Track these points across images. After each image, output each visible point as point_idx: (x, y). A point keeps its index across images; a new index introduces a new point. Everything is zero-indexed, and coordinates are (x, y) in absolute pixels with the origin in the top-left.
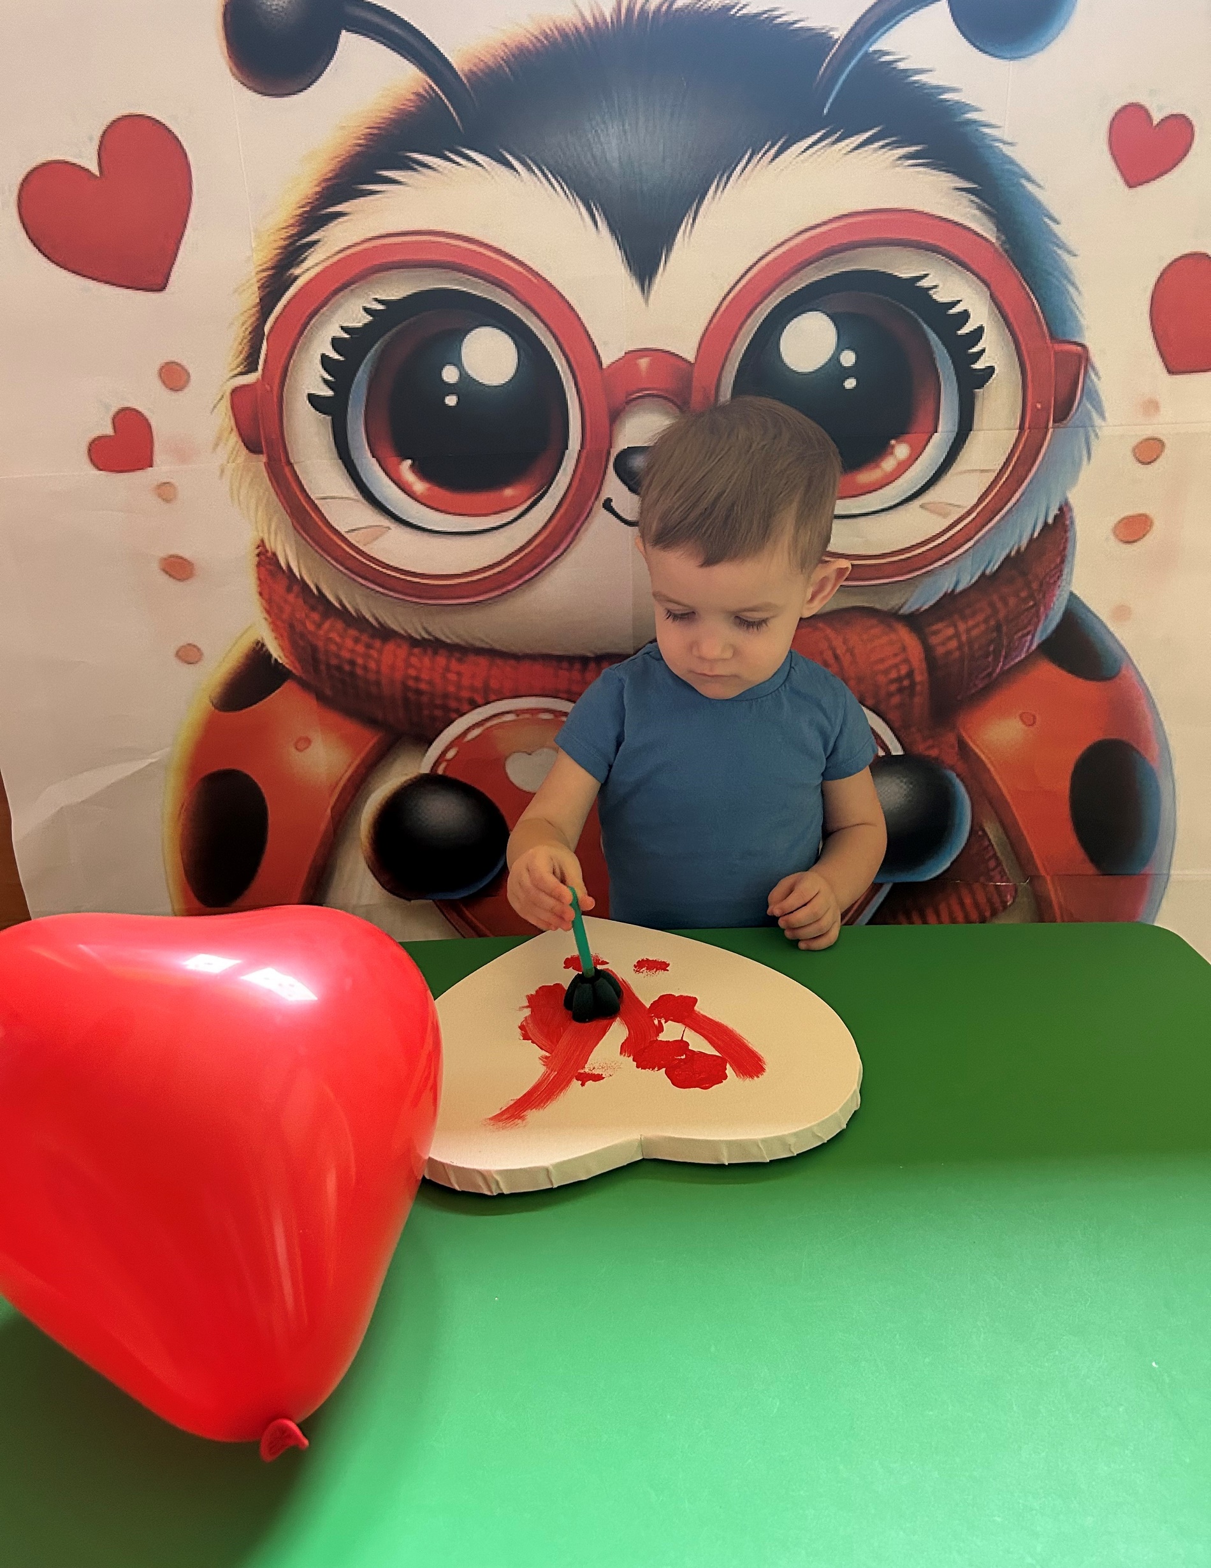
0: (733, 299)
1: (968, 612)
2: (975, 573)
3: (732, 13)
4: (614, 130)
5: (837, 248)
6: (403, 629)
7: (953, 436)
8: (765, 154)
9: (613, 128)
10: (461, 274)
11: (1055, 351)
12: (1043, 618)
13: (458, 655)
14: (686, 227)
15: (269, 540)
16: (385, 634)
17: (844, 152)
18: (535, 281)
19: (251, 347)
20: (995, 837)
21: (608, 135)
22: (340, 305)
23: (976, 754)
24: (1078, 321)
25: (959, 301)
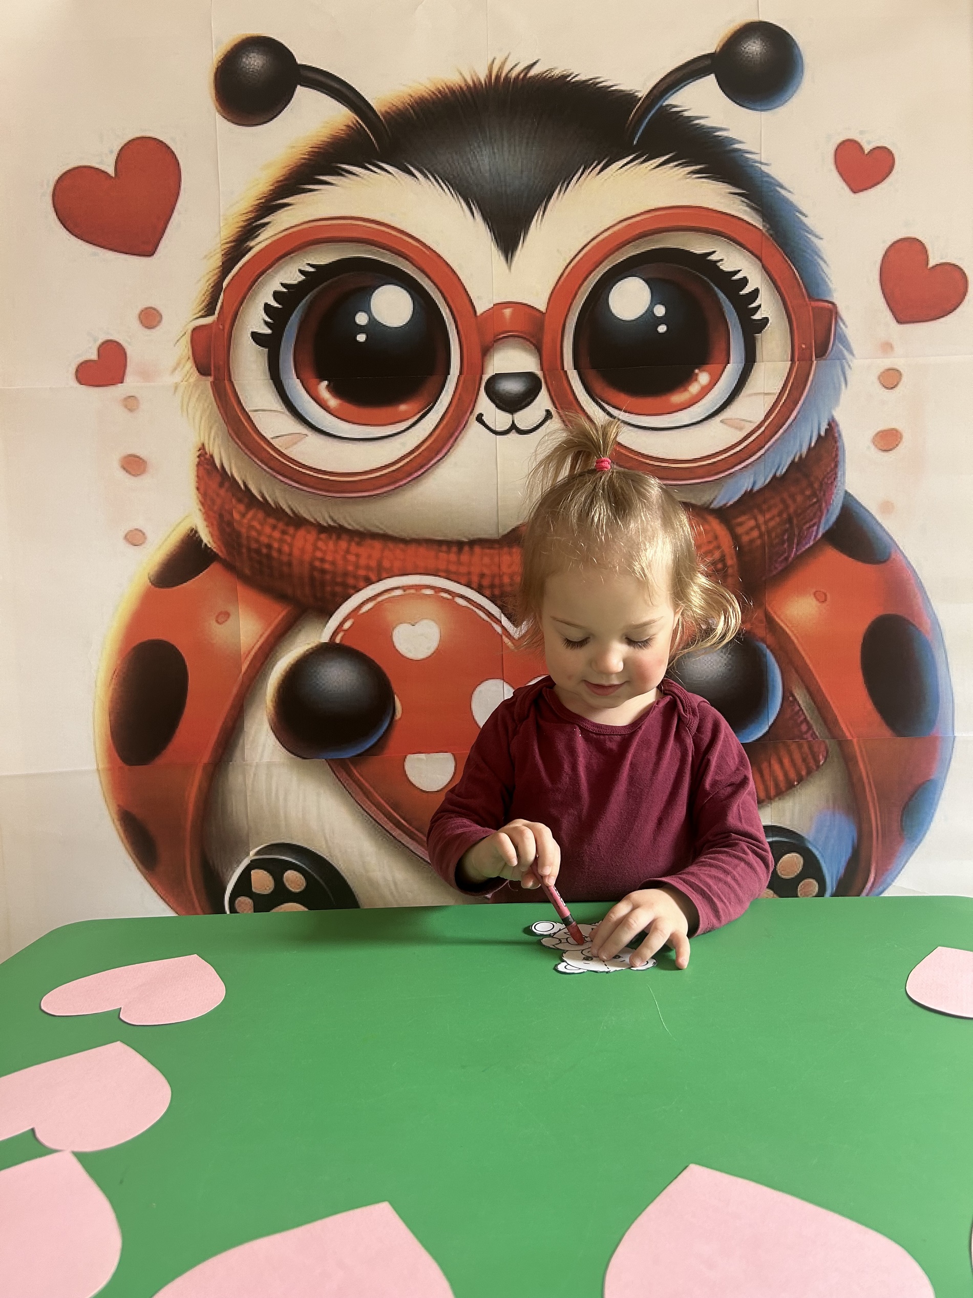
0: (573, 267)
1: (765, 507)
2: (768, 476)
3: (568, 80)
4: (486, 152)
5: (648, 232)
6: (313, 517)
7: (741, 366)
8: (593, 169)
9: (485, 150)
10: (373, 247)
11: (812, 307)
12: (825, 512)
13: (356, 539)
14: (538, 217)
15: (209, 444)
16: (298, 522)
17: (649, 168)
18: (428, 253)
19: (212, 297)
20: (803, 702)
21: (482, 155)
22: (282, 268)
23: (781, 627)
24: (828, 286)
25: (739, 271)
